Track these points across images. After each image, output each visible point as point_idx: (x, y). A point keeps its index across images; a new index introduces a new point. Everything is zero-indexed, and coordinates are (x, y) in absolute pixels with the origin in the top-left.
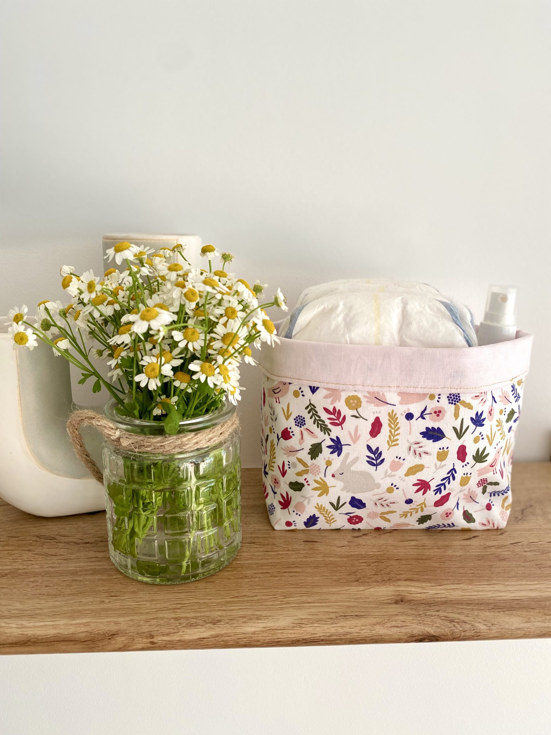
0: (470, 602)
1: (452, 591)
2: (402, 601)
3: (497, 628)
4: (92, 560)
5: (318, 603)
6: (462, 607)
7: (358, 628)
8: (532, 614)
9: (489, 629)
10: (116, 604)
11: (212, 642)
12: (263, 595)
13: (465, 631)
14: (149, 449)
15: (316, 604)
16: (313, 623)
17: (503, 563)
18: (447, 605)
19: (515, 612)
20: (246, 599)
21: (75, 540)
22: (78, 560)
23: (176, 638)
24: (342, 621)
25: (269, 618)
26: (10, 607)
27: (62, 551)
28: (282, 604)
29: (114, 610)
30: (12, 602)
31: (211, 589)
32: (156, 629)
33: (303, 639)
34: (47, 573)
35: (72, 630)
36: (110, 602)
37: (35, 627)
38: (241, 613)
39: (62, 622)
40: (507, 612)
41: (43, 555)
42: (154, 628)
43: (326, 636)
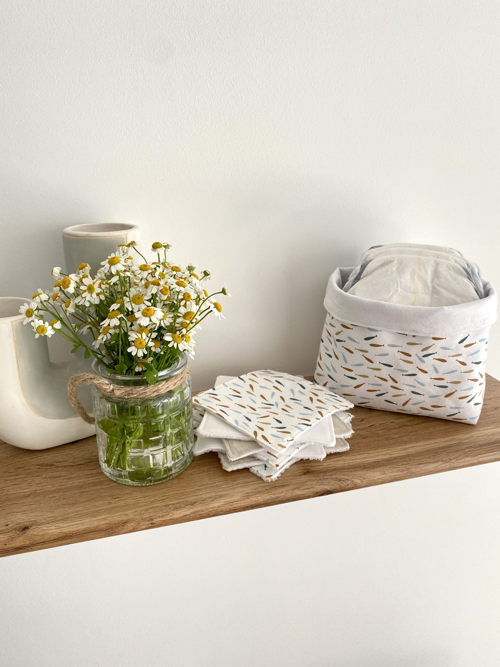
0: (349, 467)
1: (337, 462)
2: (308, 472)
3: (367, 480)
4: (90, 476)
5: (256, 481)
6: (345, 471)
7: (284, 493)
8: (386, 469)
9: (362, 482)
10: (121, 503)
11: (192, 517)
12: (219, 482)
13: (348, 485)
14: (135, 395)
15: (255, 483)
16: (256, 494)
17: (366, 440)
18: (336, 471)
19: (376, 469)
20: (208, 486)
21: (69, 464)
22: (78, 478)
23: (168, 518)
24: (274, 491)
25: (227, 495)
26: (44, 516)
27: (63, 473)
28: (233, 486)
29: (121, 507)
30: (44, 513)
31: (183, 483)
32: (154, 515)
33: (250, 506)
34: (60, 490)
35: (96, 524)
36: (115, 502)
37: (68, 526)
38: (208, 495)
39: (87, 520)
40: (372, 470)
41: (50, 478)
42: (153, 514)
43: (264, 501)
